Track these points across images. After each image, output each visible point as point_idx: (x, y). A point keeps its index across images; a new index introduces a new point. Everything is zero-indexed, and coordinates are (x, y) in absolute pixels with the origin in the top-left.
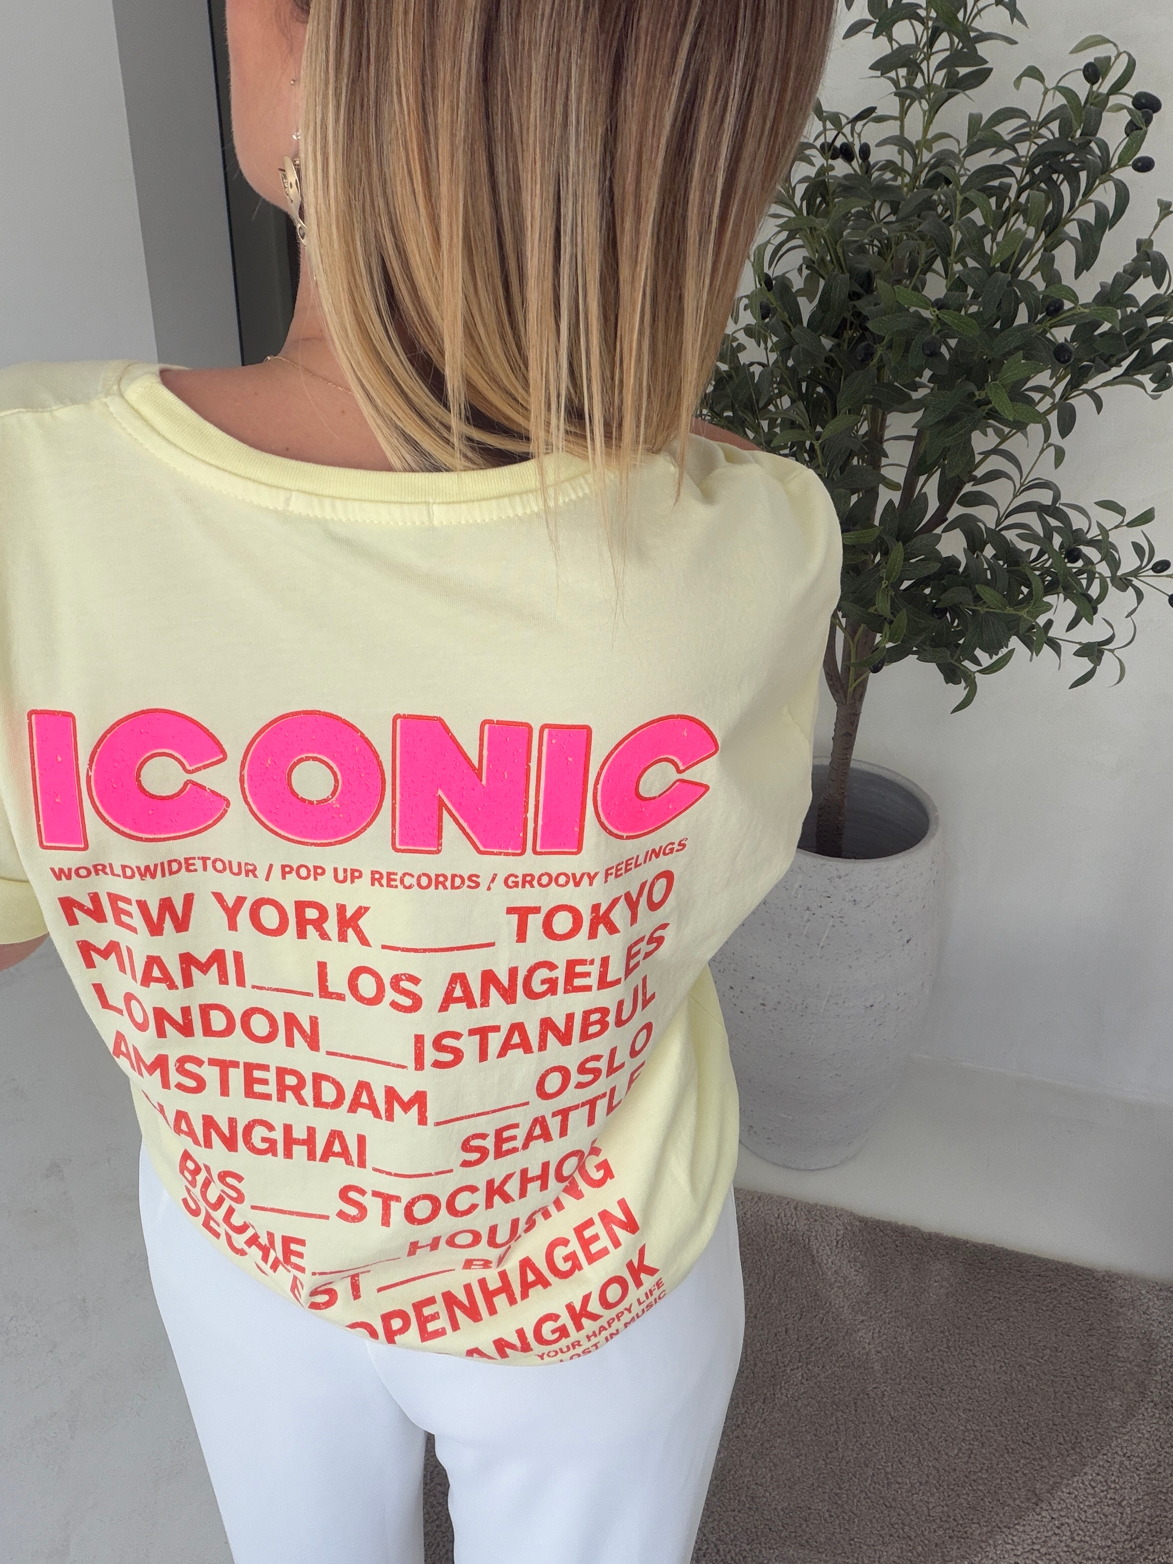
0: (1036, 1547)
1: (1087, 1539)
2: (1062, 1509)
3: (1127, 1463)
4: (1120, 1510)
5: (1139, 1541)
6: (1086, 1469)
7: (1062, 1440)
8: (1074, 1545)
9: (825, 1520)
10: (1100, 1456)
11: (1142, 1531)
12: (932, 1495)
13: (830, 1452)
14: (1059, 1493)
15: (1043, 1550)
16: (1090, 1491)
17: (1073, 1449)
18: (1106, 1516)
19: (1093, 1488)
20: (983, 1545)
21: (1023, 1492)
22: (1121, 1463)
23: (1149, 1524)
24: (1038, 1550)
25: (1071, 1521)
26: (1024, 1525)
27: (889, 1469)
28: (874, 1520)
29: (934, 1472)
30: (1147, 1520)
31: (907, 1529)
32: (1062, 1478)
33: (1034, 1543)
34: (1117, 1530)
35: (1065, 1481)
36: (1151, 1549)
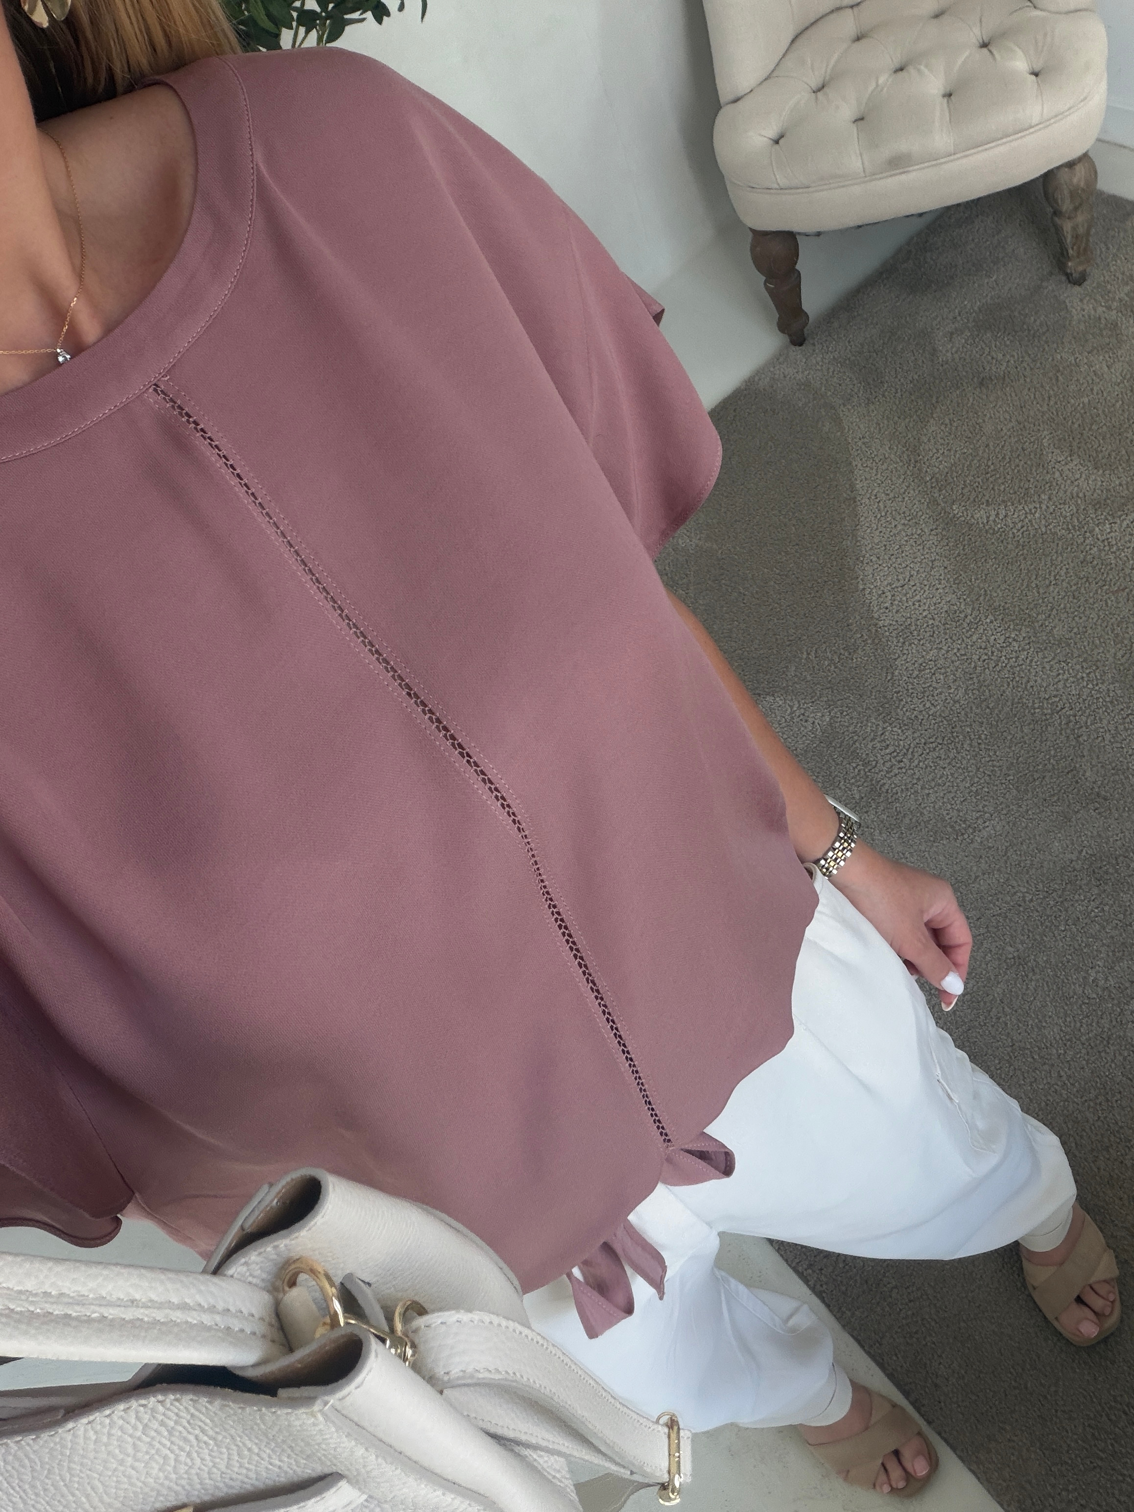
0: (879, 516)
1: (893, 487)
2: (867, 491)
3: (866, 440)
4: (889, 460)
5: (913, 461)
6: (854, 464)
7: (828, 467)
8: (892, 495)
9: (783, 623)
10: (852, 452)
11: (908, 456)
12: (810, 555)
13: (743, 600)
14: (857, 486)
15: (883, 514)
16: (867, 469)
17: (837, 463)
18: (887, 469)
19: (867, 466)
20: (858, 544)
21: (843, 506)
22: (864, 443)
23: (907, 450)
24: (881, 516)
25: (877, 489)
26: (862, 516)
27: (778, 571)
28: (802, 596)
29: (797, 547)
30: (905, 449)
31: (819, 580)
32: (851, 479)
33: (876, 517)
34: (899, 468)
35: (853, 479)
36: (921, 457)
